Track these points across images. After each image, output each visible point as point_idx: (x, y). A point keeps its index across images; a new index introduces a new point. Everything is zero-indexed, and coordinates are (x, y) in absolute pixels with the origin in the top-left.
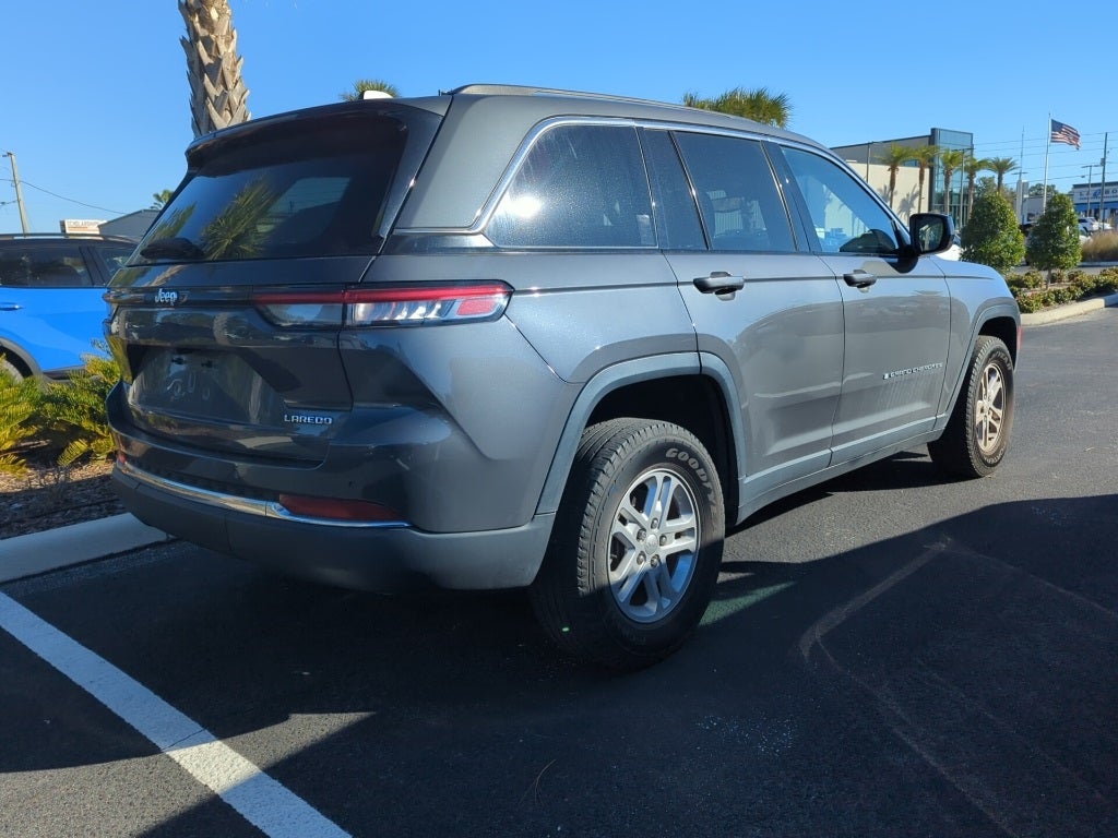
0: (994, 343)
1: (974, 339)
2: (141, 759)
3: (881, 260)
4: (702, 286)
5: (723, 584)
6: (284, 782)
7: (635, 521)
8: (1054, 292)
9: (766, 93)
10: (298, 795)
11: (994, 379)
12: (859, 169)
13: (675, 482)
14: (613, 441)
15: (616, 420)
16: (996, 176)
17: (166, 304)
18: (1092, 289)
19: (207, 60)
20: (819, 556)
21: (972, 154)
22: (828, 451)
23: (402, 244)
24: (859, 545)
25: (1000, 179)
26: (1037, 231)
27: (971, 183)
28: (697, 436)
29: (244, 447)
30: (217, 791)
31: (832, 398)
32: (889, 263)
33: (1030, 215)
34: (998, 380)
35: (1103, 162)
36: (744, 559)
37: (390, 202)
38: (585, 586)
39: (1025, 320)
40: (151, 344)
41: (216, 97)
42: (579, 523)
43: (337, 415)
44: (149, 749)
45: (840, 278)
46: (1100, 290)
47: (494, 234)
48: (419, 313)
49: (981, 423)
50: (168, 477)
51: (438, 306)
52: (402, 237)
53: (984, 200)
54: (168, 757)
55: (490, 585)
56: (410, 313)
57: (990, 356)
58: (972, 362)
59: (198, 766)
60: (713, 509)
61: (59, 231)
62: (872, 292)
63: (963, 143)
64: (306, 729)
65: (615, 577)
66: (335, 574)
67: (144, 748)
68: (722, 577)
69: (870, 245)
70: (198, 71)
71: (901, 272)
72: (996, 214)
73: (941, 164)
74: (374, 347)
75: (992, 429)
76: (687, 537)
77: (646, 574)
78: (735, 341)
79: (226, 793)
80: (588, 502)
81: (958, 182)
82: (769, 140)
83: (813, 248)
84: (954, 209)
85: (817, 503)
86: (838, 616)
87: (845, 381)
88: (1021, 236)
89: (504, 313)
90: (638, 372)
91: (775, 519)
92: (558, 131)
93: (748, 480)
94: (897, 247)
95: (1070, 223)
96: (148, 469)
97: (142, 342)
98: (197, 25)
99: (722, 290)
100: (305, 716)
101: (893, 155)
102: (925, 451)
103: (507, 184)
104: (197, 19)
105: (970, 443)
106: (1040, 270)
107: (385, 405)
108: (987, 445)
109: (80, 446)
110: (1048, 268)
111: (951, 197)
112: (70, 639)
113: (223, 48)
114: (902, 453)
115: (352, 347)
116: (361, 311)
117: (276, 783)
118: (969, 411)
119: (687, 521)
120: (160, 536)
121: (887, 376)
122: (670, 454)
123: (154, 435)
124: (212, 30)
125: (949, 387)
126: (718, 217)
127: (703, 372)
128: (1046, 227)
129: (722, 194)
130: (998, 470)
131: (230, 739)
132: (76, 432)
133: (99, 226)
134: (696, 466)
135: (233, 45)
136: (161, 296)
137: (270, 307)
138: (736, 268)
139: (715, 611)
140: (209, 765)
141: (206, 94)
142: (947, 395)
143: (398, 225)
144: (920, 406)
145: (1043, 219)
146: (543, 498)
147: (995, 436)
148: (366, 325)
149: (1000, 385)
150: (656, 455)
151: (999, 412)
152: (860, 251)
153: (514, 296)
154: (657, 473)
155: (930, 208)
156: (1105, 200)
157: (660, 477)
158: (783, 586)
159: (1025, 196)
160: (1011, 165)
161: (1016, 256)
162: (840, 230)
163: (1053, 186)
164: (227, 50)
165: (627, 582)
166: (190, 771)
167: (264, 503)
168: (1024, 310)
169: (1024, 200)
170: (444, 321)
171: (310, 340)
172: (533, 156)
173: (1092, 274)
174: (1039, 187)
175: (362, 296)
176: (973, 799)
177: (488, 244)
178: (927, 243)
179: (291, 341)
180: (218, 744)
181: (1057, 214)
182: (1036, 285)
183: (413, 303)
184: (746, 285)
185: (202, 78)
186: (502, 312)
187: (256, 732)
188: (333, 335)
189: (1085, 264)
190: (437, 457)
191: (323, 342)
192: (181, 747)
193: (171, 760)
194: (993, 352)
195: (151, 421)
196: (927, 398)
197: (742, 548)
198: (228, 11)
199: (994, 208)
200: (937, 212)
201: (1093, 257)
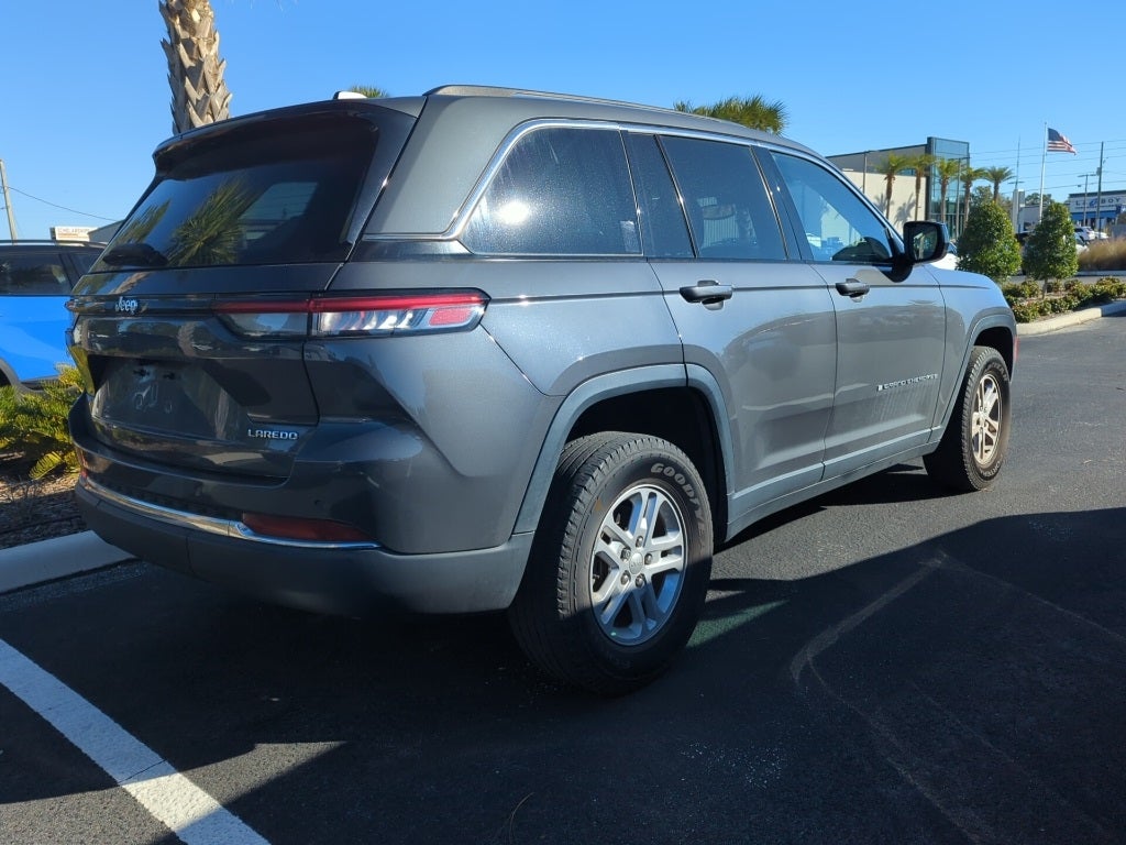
0: (989, 353)
1: (970, 350)
2: (95, 793)
3: (874, 268)
4: (689, 295)
5: (712, 602)
6: (245, 819)
7: (619, 539)
8: (1051, 302)
9: (762, 100)
10: (260, 833)
11: (990, 391)
12: (855, 178)
13: (661, 499)
14: (595, 456)
15: (599, 434)
16: (993, 185)
17: (126, 313)
18: (1089, 299)
19: (188, 63)
20: (812, 573)
21: (968, 163)
22: (821, 465)
23: (370, 251)
24: (852, 561)
25: (996, 188)
26: (1033, 240)
27: (967, 192)
28: (683, 450)
29: (212, 462)
30: (174, 828)
31: (825, 410)
32: (884, 272)
33: (1026, 224)
34: (994, 391)
35: (1099, 172)
36: (735, 576)
37: (359, 205)
38: (566, 608)
39: (1022, 329)
40: (116, 355)
41: (197, 101)
42: (559, 542)
43: (303, 431)
44: (104, 782)
45: (832, 287)
46: (1097, 300)
47: (471, 240)
48: (389, 323)
49: (977, 435)
50: (130, 494)
51: (410, 315)
52: (372, 243)
53: (980, 209)
54: (124, 790)
55: (464, 608)
56: (379, 323)
57: (986, 367)
58: (968, 373)
59: (155, 801)
60: (701, 526)
61: (49, 238)
62: (865, 302)
63: (959, 153)
64: (271, 760)
65: (598, 598)
66: (302, 598)
67: (101, 781)
68: (711, 595)
69: (865, 253)
70: (178, 74)
71: (894, 281)
72: (992, 223)
73: (937, 173)
74: (342, 359)
75: (989, 441)
76: (674, 556)
77: (630, 595)
78: (722, 353)
79: (183, 831)
80: (568, 520)
81: (954, 192)
82: (759, 145)
83: (804, 256)
84: (951, 219)
85: (810, 517)
86: (829, 637)
87: (839, 391)
88: (1017, 246)
89: (479, 323)
90: (622, 384)
91: (767, 534)
92: (539, 134)
93: (737, 496)
94: (891, 256)
95: (1066, 232)
96: (109, 486)
97: (106, 353)
98: (179, 27)
99: (710, 300)
100: (272, 746)
101: (890, 164)
102: (921, 463)
103: (483, 188)
104: (178, 20)
105: (966, 455)
106: (1036, 279)
107: (356, 420)
108: (984, 458)
109: (54, 458)
110: (1045, 278)
111: (947, 207)
112: (31, 662)
113: (204, 51)
114: (898, 465)
115: (318, 359)
116: (328, 321)
117: (236, 819)
118: (965, 423)
119: (674, 539)
120: (122, 555)
121: (880, 388)
122: (655, 469)
123: (118, 451)
124: (194, 32)
125: (945, 399)
126: (707, 223)
127: (690, 384)
128: (1043, 236)
129: (712, 201)
130: (995, 483)
131: (190, 772)
132: (50, 444)
133: (90, 233)
134: (682, 481)
135: (215, 47)
136: (122, 305)
137: (233, 317)
138: (723, 277)
139: (704, 632)
140: (167, 799)
141: (187, 98)
142: (942, 406)
143: (366, 231)
144: (915, 418)
145: (1039, 228)
146: (520, 518)
147: (992, 448)
148: (334, 336)
149: (996, 396)
150: (640, 470)
151: (996, 424)
152: (852, 259)
153: (490, 305)
154: (642, 490)
155: (927, 217)
156: (1101, 209)
157: (645, 493)
158: (774, 604)
159: (1022, 206)
160: (1007, 174)
161: (1013, 265)
162: (837, 239)
163: (1050, 195)
164: (209, 53)
165: (610, 604)
166: (146, 806)
167: (226, 522)
168: (1020, 320)
169: (1020, 210)
170: (417, 331)
171: (276, 351)
172: (511, 159)
173: (1088, 283)
174: (1035, 197)
175: (328, 305)
176: (969, 834)
177: (463, 250)
178: (921, 251)
179: (260, 351)
180: (178, 776)
181: (1054, 222)
182: (1032, 294)
183: (382, 313)
184: (734, 294)
185: (183, 81)
186: (478, 322)
187: (219, 764)
188: (297, 346)
189: (1082, 273)
190: (408, 475)
191: (291, 354)
192: (139, 780)
193: (128, 794)
194: (988, 363)
195: (115, 435)
196: (922, 410)
197: (731, 565)
198: (210, 13)
199: (990, 217)
200: (933, 221)
201: (1090, 266)
